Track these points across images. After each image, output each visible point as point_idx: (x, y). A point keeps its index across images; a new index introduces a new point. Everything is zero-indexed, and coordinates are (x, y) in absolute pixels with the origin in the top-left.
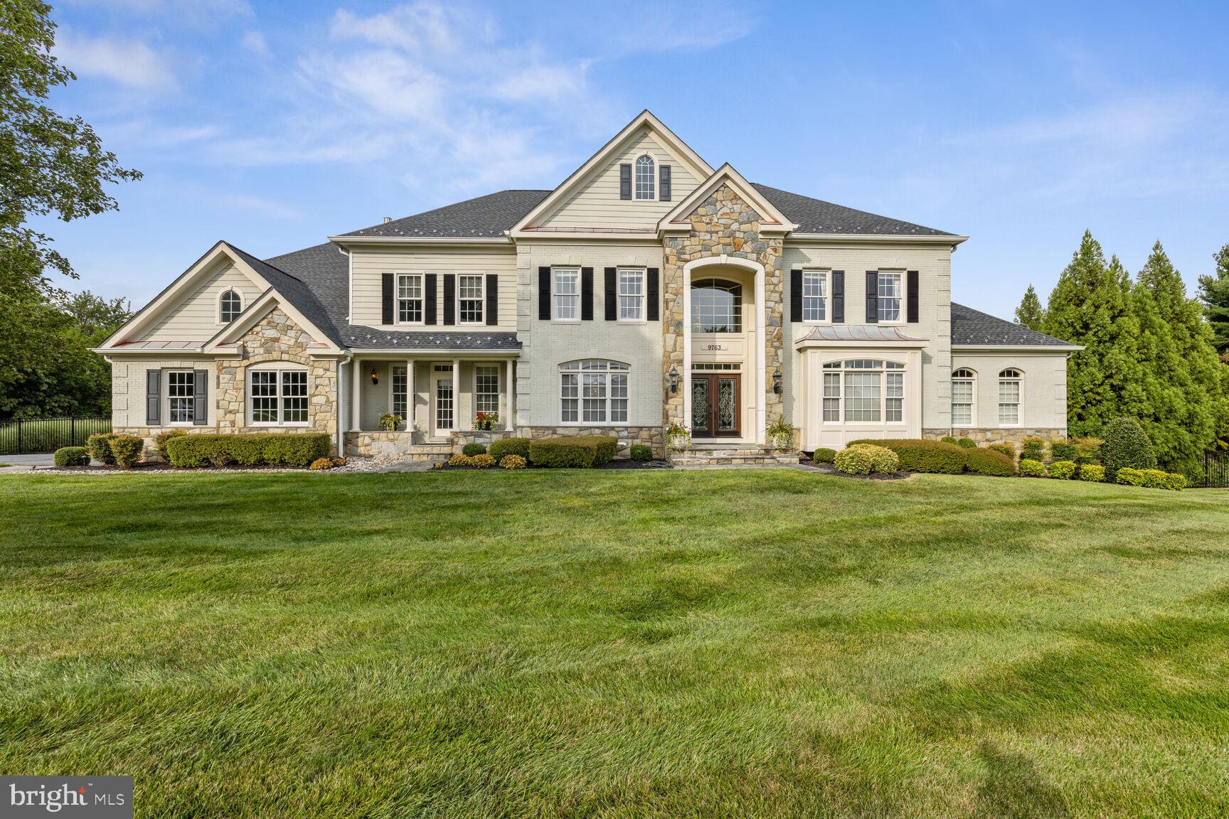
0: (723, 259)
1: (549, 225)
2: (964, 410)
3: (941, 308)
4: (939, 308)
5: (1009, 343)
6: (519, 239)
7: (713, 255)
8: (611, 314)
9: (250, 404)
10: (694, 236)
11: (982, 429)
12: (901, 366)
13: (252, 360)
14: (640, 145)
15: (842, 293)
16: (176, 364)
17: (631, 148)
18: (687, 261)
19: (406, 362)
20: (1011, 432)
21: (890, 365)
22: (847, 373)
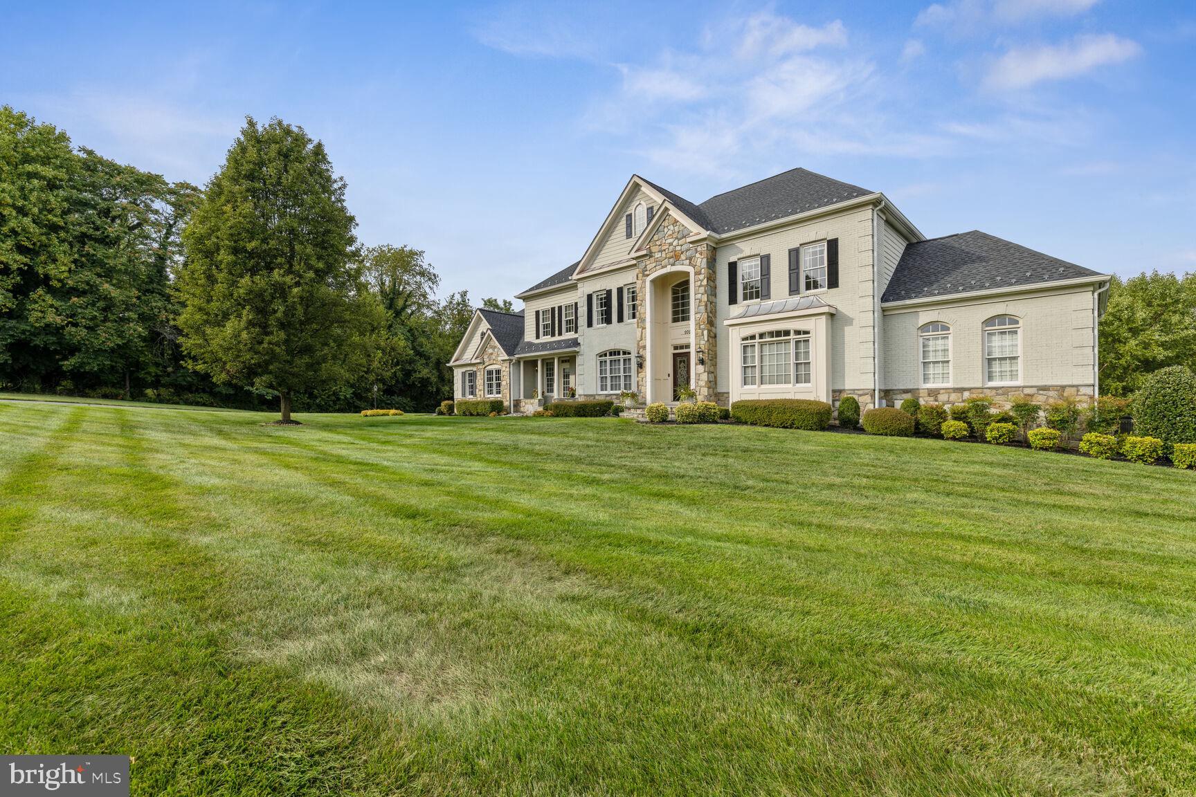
0: (669, 269)
1: (593, 266)
2: (939, 369)
3: (863, 269)
4: (860, 269)
5: (1018, 282)
6: (579, 280)
7: (663, 267)
8: (620, 319)
9: (486, 386)
10: (651, 257)
11: (957, 389)
12: (807, 332)
13: (486, 364)
14: (637, 198)
15: (769, 274)
16: (469, 368)
17: (632, 201)
18: (648, 275)
19: (554, 359)
20: (1000, 391)
21: (798, 332)
22: (762, 345)
